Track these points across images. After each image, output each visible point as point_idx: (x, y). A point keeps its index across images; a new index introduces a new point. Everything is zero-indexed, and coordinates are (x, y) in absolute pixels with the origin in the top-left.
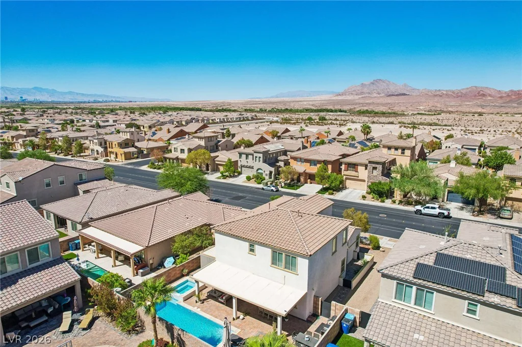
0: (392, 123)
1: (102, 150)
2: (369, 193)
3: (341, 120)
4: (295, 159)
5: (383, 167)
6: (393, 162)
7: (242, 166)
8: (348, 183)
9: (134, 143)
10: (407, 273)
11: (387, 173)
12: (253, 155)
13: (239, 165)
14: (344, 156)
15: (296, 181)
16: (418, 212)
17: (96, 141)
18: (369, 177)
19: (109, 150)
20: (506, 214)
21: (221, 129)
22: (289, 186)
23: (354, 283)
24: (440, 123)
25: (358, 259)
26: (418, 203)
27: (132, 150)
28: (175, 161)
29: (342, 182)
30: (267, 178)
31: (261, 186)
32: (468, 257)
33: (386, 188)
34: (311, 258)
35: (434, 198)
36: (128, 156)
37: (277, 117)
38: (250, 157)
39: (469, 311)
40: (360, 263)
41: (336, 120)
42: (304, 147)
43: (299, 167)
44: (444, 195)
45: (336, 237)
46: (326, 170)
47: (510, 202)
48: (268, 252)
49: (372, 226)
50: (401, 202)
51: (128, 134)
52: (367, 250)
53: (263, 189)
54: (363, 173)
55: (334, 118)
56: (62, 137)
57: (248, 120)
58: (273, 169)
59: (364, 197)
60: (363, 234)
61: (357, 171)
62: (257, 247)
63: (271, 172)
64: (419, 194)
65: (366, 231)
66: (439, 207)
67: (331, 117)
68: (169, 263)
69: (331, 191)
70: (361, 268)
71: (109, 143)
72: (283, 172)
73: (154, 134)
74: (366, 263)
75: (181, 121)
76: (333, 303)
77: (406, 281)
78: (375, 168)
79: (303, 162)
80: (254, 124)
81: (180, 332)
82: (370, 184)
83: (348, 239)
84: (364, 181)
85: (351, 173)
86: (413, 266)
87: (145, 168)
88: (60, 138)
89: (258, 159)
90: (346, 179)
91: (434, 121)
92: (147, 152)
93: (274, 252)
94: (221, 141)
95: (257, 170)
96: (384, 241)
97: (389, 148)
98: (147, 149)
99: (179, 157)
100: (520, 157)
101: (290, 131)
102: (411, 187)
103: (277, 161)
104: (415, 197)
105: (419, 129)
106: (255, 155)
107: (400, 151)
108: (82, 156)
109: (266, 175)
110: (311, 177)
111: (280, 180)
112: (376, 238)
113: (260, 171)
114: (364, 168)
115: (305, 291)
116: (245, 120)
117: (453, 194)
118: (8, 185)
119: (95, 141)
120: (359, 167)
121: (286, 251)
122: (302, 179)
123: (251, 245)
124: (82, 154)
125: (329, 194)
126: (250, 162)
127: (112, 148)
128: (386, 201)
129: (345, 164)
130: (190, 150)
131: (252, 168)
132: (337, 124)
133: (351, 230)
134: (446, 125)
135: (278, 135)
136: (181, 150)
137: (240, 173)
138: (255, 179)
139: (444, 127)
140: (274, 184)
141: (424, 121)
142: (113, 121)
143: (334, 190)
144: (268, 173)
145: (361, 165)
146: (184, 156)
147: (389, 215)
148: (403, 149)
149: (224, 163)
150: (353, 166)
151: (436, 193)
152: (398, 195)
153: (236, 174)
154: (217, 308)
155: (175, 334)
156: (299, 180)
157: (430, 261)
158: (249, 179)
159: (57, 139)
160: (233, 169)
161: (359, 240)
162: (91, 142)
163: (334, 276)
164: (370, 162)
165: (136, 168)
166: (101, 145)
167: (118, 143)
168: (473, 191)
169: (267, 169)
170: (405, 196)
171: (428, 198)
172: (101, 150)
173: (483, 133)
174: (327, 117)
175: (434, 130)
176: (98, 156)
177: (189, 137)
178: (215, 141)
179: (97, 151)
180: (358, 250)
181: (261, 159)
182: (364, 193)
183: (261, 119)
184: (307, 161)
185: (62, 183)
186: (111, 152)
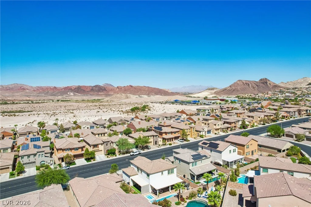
2: (108, 154)
4: (64, 150)
8: (96, 153)
10: (192, 161)
13: (22, 163)
18: (104, 148)
32: (194, 154)
38: (32, 156)
39: (201, 162)
48: (167, 171)
50: (119, 155)
54: (101, 147)
59: (107, 157)
61: (98, 147)
62: (164, 172)
63: (52, 161)
69: (92, 159)
78: (107, 144)
79: (67, 150)
82: (106, 151)
84: (102, 150)
85: (96, 149)
86: (192, 159)
89: (41, 156)
91: (19, 109)
95: (40, 163)
104: (122, 151)
106: (39, 154)
107: (103, 135)
113: (42, 163)
120: (99, 145)
121: (171, 169)
126: (32, 159)
129: (93, 146)
131: (35, 162)
134: (28, 112)
145: (100, 144)
150: (96, 146)
158: (38, 169)
164: (104, 142)
181: (43, 155)
184: (71, 149)
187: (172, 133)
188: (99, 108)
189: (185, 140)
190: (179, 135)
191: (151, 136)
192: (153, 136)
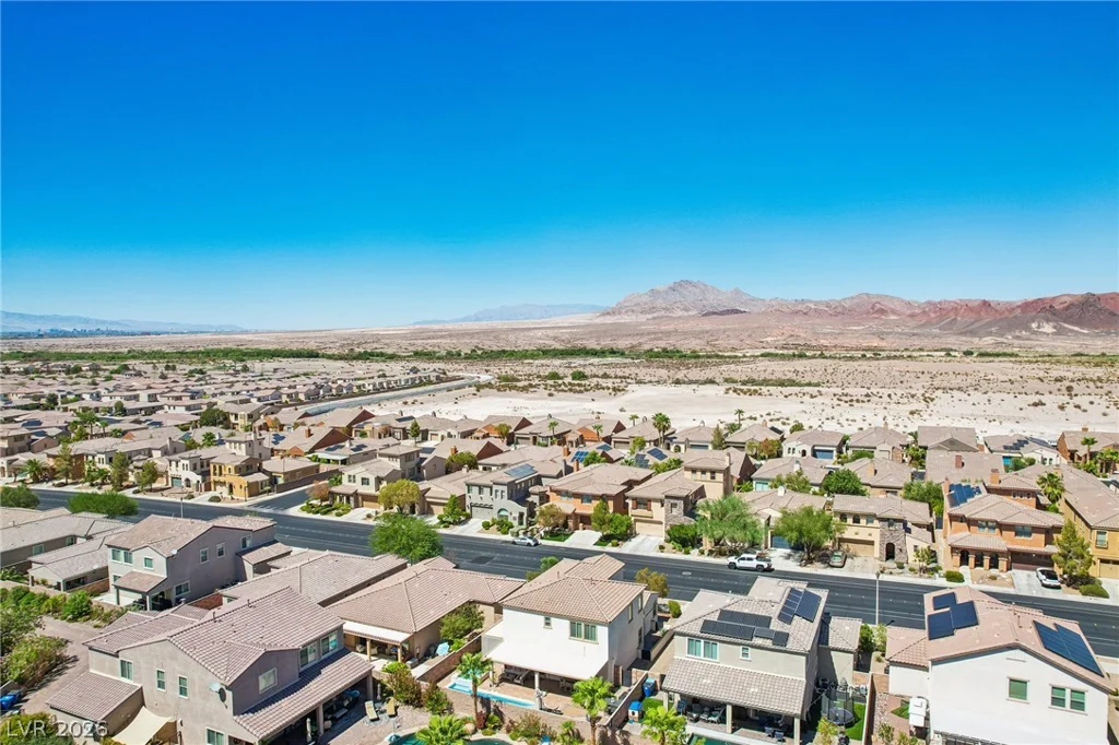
0: (712, 382)
1: (199, 478)
2: (668, 542)
3: (616, 377)
4: (558, 492)
5: (685, 503)
6: (701, 493)
7: (472, 506)
8: (639, 527)
9: (261, 464)
10: (696, 629)
11: (690, 511)
12: (491, 488)
13: (468, 503)
14: (630, 484)
15: (561, 528)
16: (732, 566)
17: (187, 462)
18: (666, 517)
19: (213, 478)
20: (836, 561)
21: (399, 420)
22: (552, 535)
23: (654, 653)
24: (798, 379)
25: (657, 630)
26: (734, 552)
27: (259, 477)
28: (352, 499)
29: (630, 527)
30: (516, 523)
31: (509, 537)
32: (746, 611)
33: (691, 533)
34: (611, 625)
35: (754, 545)
36: (254, 490)
37: (487, 371)
38: (487, 490)
39: (744, 654)
40: (658, 634)
41: (605, 376)
42: (569, 470)
43: (567, 506)
44: (767, 538)
45: (631, 604)
46: (606, 509)
47: (845, 546)
48: (566, 623)
49: (673, 589)
50: (711, 552)
51: (243, 446)
52: (667, 619)
53: (514, 543)
54: (658, 511)
55: (601, 373)
56: (105, 453)
57: (430, 383)
58: (524, 510)
59: (662, 548)
60: (661, 601)
61: (649, 510)
62: (553, 620)
63: (521, 515)
64: (733, 540)
65: (664, 595)
66: (757, 558)
67: (595, 370)
68: (443, 650)
69: (615, 541)
70: (659, 638)
71: (215, 467)
72: (542, 513)
73: (278, 439)
74: (665, 633)
75: (297, 394)
76: (634, 670)
77: (695, 636)
78: (674, 505)
79: (570, 497)
80: (445, 393)
81: (497, 704)
82: (668, 527)
83: (644, 604)
84: (660, 523)
85: (641, 512)
86: (701, 622)
87: (295, 511)
88: (99, 456)
89: (499, 493)
90: (636, 521)
92: (286, 480)
93: (572, 624)
94: (425, 459)
95: (499, 512)
96: (685, 606)
97: (694, 471)
98: (285, 474)
99: (359, 491)
100: (876, 471)
101: (530, 424)
102: (721, 533)
103: (528, 494)
104: (729, 544)
105: (760, 394)
106: (495, 487)
107: (708, 474)
108: (156, 490)
109: (514, 518)
110: (585, 520)
111: (537, 526)
112: (677, 604)
113: (503, 513)
114: (659, 504)
115: (606, 659)
116: (425, 384)
117: (777, 538)
118: (148, 562)
119: (183, 461)
120: (653, 504)
121: (585, 621)
122: (571, 523)
123: (547, 619)
124: (155, 486)
125: (613, 546)
126: (486, 497)
127: (221, 474)
128: (692, 551)
129: (633, 499)
130: (379, 480)
131: (491, 507)
132: (609, 388)
133: (647, 595)
134: (809, 384)
135: (511, 431)
136: (363, 479)
137: (469, 517)
138: (496, 526)
139: (806, 389)
140: (529, 534)
141: (770, 377)
142: (149, 396)
143: (619, 540)
144: (517, 515)
145: (656, 500)
146: (370, 490)
147: (695, 573)
148: (713, 472)
149: (446, 502)
150: (643, 503)
151: (754, 538)
152: (707, 544)
153: (463, 518)
154: (515, 689)
155: (492, 707)
156: (565, 525)
157: (714, 617)
158: (487, 526)
159: (90, 458)
160: (459, 510)
161: (656, 608)
162: (174, 463)
163: (633, 646)
164: (667, 497)
165: (280, 512)
166: (194, 469)
167: (236, 467)
168: (795, 535)
169: (514, 510)
170: (716, 544)
171: (746, 545)
172: (195, 478)
173: (869, 401)
174: (587, 371)
175: (786, 397)
176: (190, 489)
177: (351, 445)
178: (416, 460)
179: (187, 480)
180: (656, 619)
181: (505, 494)
182: (661, 540)
183: (454, 379)
184: (576, 495)
185: (221, 553)
186: (216, 483)
187: (1002, 527)
188: (1069, 389)
189: (1074, 581)
190: (1053, 549)
191: (870, 517)
192: (882, 520)
